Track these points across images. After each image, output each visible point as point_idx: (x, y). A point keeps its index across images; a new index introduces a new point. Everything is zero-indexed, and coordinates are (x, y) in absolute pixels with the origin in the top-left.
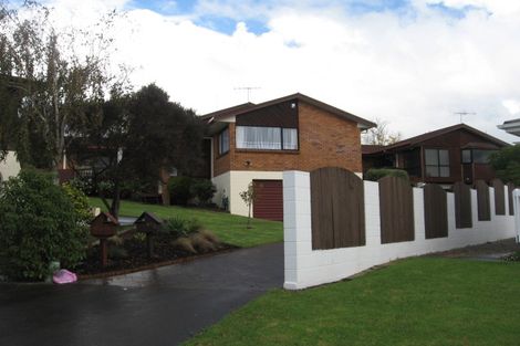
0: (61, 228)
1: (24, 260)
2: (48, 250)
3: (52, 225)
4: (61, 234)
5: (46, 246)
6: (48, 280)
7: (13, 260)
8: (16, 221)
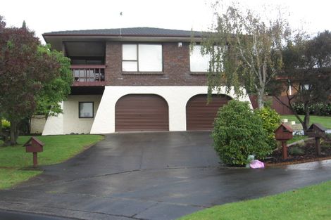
0: (253, 134)
1: (232, 154)
2: (246, 148)
3: (247, 133)
4: (253, 138)
5: (244, 145)
6: (247, 166)
7: (226, 154)
8: (225, 131)
